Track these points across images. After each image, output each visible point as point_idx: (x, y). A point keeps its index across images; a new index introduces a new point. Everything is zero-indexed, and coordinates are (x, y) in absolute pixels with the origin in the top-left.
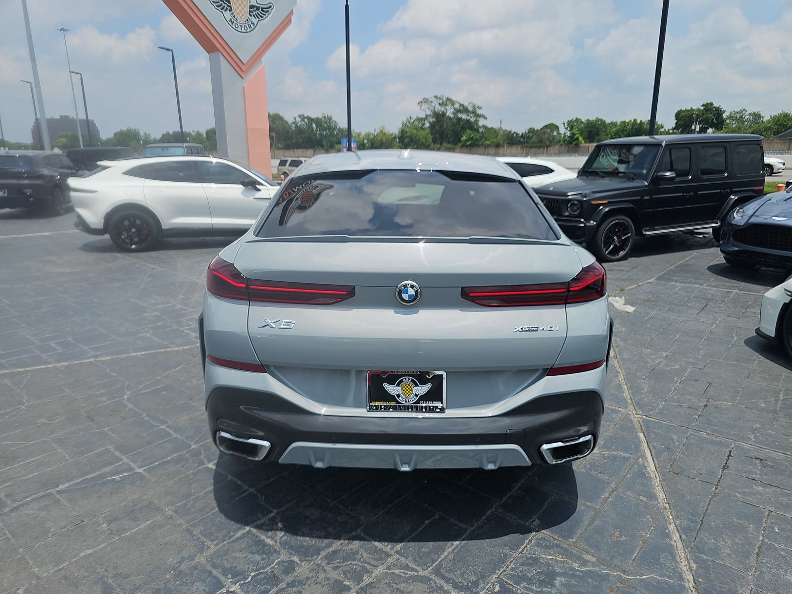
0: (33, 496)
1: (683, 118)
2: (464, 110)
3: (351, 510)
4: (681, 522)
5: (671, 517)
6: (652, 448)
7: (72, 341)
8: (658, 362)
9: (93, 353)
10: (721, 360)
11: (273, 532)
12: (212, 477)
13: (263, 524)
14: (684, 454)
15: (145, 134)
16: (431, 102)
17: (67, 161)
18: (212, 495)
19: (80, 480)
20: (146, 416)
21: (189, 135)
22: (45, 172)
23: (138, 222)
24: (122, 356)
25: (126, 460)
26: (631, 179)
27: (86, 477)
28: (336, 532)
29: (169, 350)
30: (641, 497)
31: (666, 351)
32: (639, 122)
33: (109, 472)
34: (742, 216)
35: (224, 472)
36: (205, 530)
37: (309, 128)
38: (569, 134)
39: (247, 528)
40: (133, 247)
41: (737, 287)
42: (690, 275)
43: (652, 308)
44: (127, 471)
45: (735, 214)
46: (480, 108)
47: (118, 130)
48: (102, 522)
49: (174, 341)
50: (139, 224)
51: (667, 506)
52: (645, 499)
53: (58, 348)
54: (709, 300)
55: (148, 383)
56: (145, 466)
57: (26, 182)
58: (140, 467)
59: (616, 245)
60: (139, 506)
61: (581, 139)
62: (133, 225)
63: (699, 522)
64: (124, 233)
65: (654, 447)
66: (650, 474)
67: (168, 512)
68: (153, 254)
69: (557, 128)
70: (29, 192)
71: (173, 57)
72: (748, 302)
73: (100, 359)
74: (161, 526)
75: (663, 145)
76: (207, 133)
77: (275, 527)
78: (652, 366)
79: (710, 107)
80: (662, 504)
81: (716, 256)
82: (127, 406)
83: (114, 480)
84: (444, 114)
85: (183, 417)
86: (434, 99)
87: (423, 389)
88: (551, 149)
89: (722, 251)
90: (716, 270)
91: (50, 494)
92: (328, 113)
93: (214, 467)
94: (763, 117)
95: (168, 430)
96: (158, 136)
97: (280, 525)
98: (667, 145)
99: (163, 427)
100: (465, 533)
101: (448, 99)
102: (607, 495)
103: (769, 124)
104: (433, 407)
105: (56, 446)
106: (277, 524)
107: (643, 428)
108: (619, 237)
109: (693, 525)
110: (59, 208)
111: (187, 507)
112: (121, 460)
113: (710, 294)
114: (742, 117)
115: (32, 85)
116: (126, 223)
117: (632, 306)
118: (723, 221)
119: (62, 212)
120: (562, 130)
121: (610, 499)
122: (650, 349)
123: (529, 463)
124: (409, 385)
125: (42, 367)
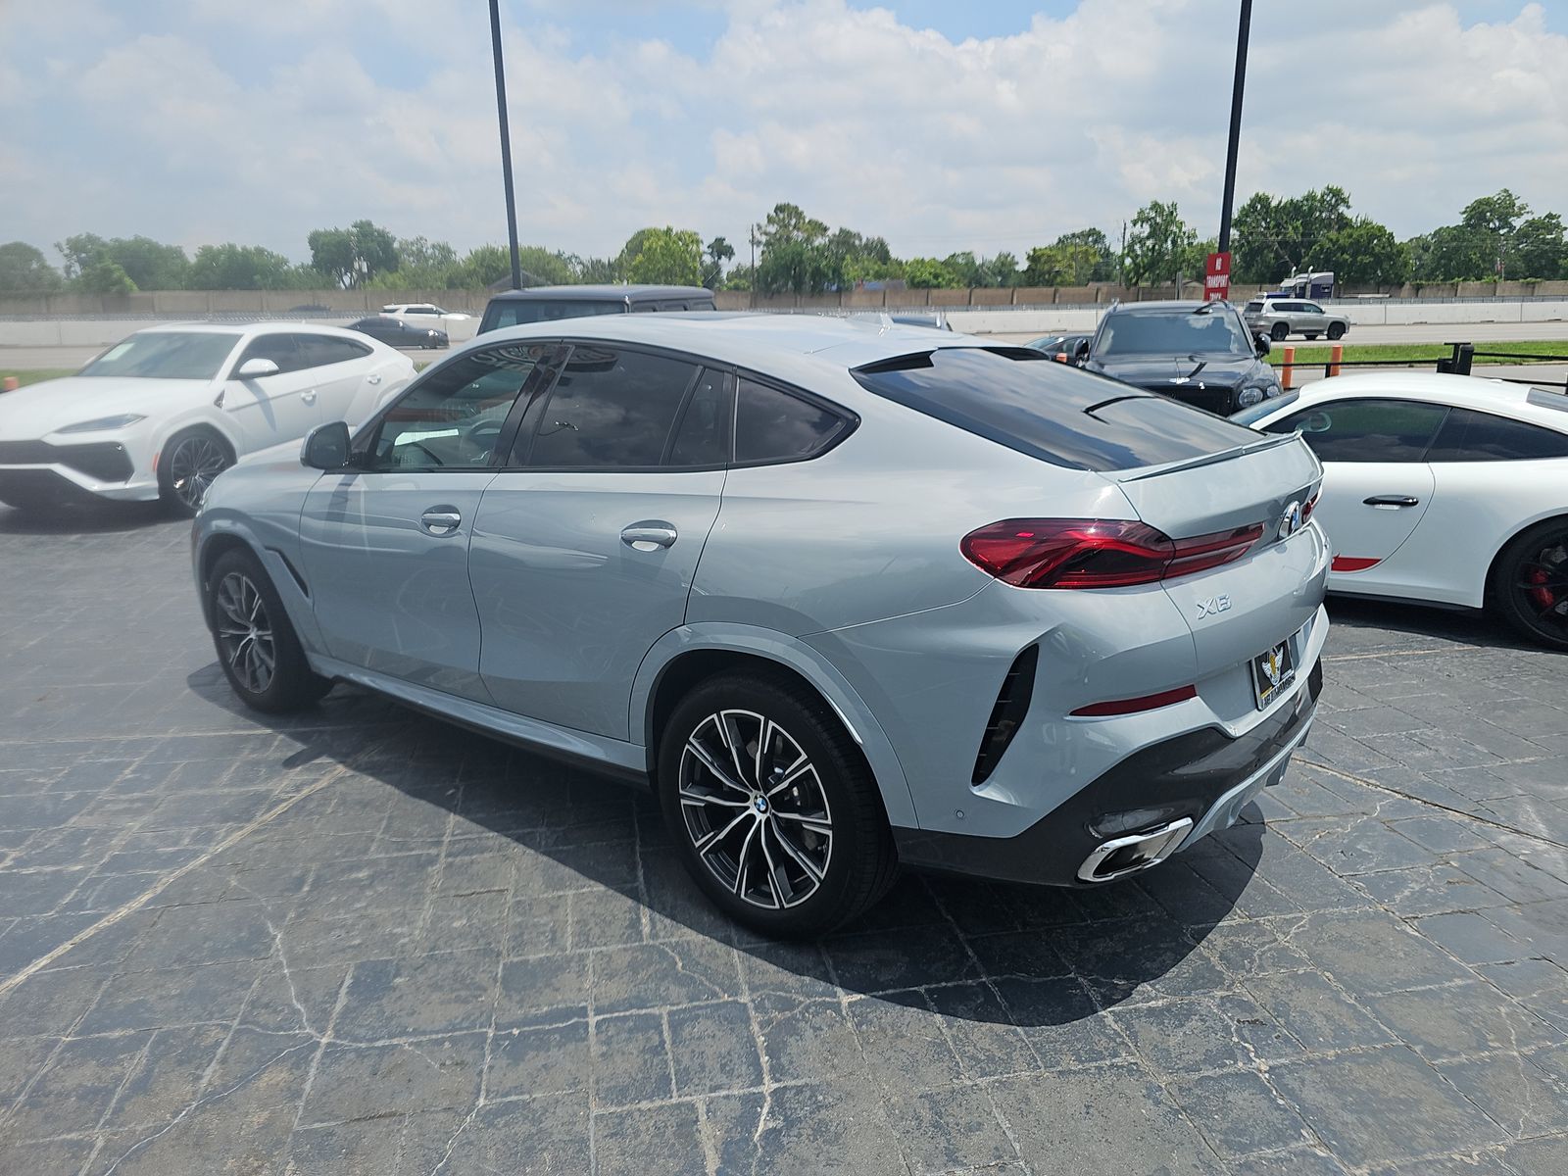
1: (324, 248)
79: (367, 229)
94: (456, 254)
103: (467, 265)
114: (421, 251)
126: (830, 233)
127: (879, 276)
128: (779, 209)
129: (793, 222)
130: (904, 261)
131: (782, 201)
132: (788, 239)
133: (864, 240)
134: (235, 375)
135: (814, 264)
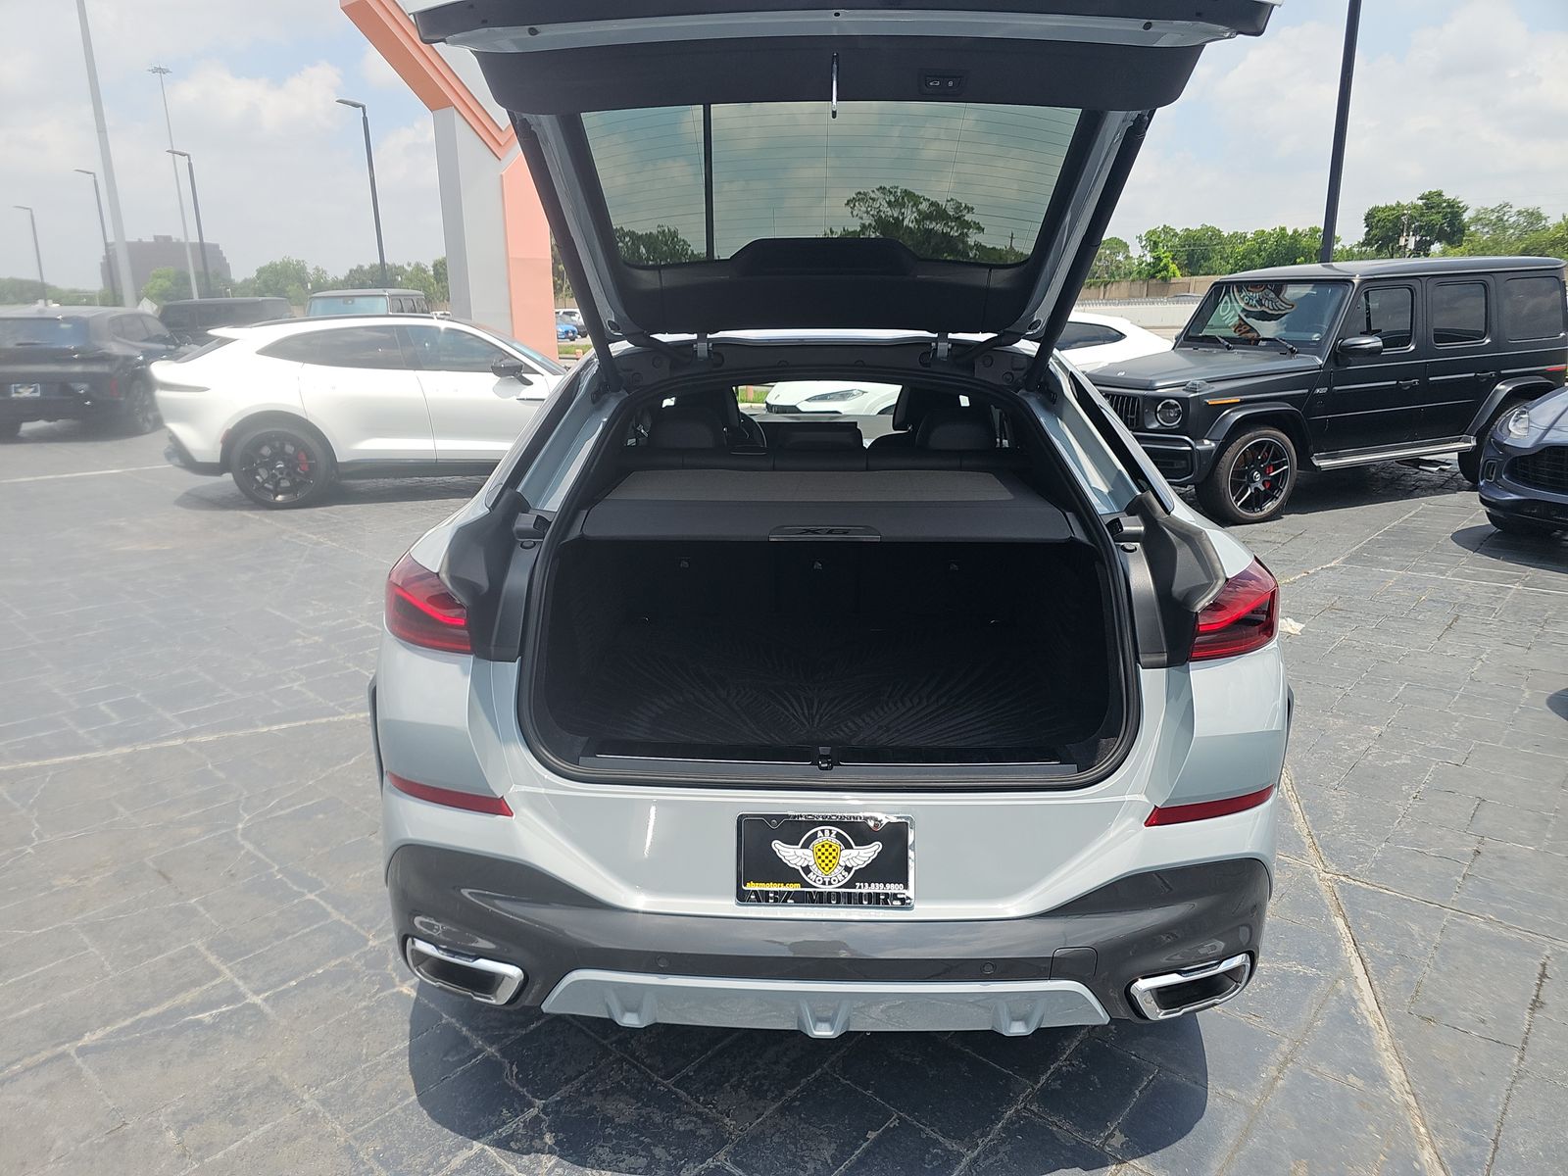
0: (27, 1061)
1: (1381, 224)
2: (938, 213)
3: (705, 1104)
4: (1447, 1142)
5: (1422, 1130)
6: (1365, 955)
7: (143, 701)
8: (1363, 748)
9: (183, 727)
10: (1500, 745)
11: (533, 1155)
12: (407, 1018)
13: (511, 1137)
14: (1438, 970)
15: (317, 269)
16: (873, 200)
17: (158, 328)
18: (404, 1062)
19: (128, 1022)
20: (279, 871)
21: (400, 270)
22: (115, 348)
23: (289, 449)
24: (240, 733)
25: (228, 974)
26: (1289, 353)
27: (143, 1014)
28: (670, 1158)
29: (336, 719)
30: (1352, 1079)
31: (1378, 724)
32: (1290, 232)
33: (191, 1004)
34: (1527, 428)
35: (432, 1006)
36: (386, 1149)
37: (633, 253)
38: (1149, 259)
39: (477, 1146)
40: (280, 498)
41: (1519, 577)
42: (1415, 553)
43: (1340, 626)
44: (228, 1001)
45: (1511, 424)
46: (970, 210)
47: (266, 263)
48: (165, 1125)
49: (347, 700)
50: (291, 452)
51: (1411, 1100)
52: (1359, 1083)
53: (113, 715)
54: (1462, 606)
55: (289, 794)
56: (266, 991)
57: (77, 368)
58: (257, 992)
59: (1256, 489)
60: (246, 1089)
61: (1173, 267)
62: (279, 454)
63: (1488, 1145)
64: (260, 471)
65: (1371, 953)
66: (1366, 1019)
67: (310, 1104)
68: (319, 512)
69: (1126, 247)
70: (82, 388)
71: (365, 119)
72: (1546, 611)
73: (197, 739)
74: (292, 1139)
75: (1356, 281)
76: (435, 266)
77: (537, 1143)
78: (1350, 758)
79: (1436, 199)
80: (1398, 1096)
81: (1469, 510)
82: (243, 847)
83: (199, 1022)
84: (898, 222)
85: (355, 873)
86: (878, 195)
87: (863, 855)
88: (1113, 289)
89: (1482, 501)
90: (1468, 539)
91: (64, 1055)
92: (670, 225)
93: (414, 994)
94: (1545, 219)
95: (322, 902)
96: (342, 275)
97: (549, 1139)
98: (1364, 282)
99: (311, 896)
100: (958, 1163)
101: (906, 193)
102: (1273, 1071)
103: (1559, 232)
104: (887, 894)
105: (86, 940)
106: (541, 1137)
107: (1342, 906)
108: (1263, 473)
109: (1474, 1151)
110: (141, 420)
111: (350, 1091)
112: (217, 973)
113: (1464, 594)
114: (1502, 220)
115: (97, 178)
116: (266, 451)
117: (1296, 620)
118: (1480, 436)
119: (148, 426)
120: (1136, 251)
121: (1280, 1083)
122: (1344, 718)
123: (1104, 1018)
124: (830, 846)
125: (78, 757)
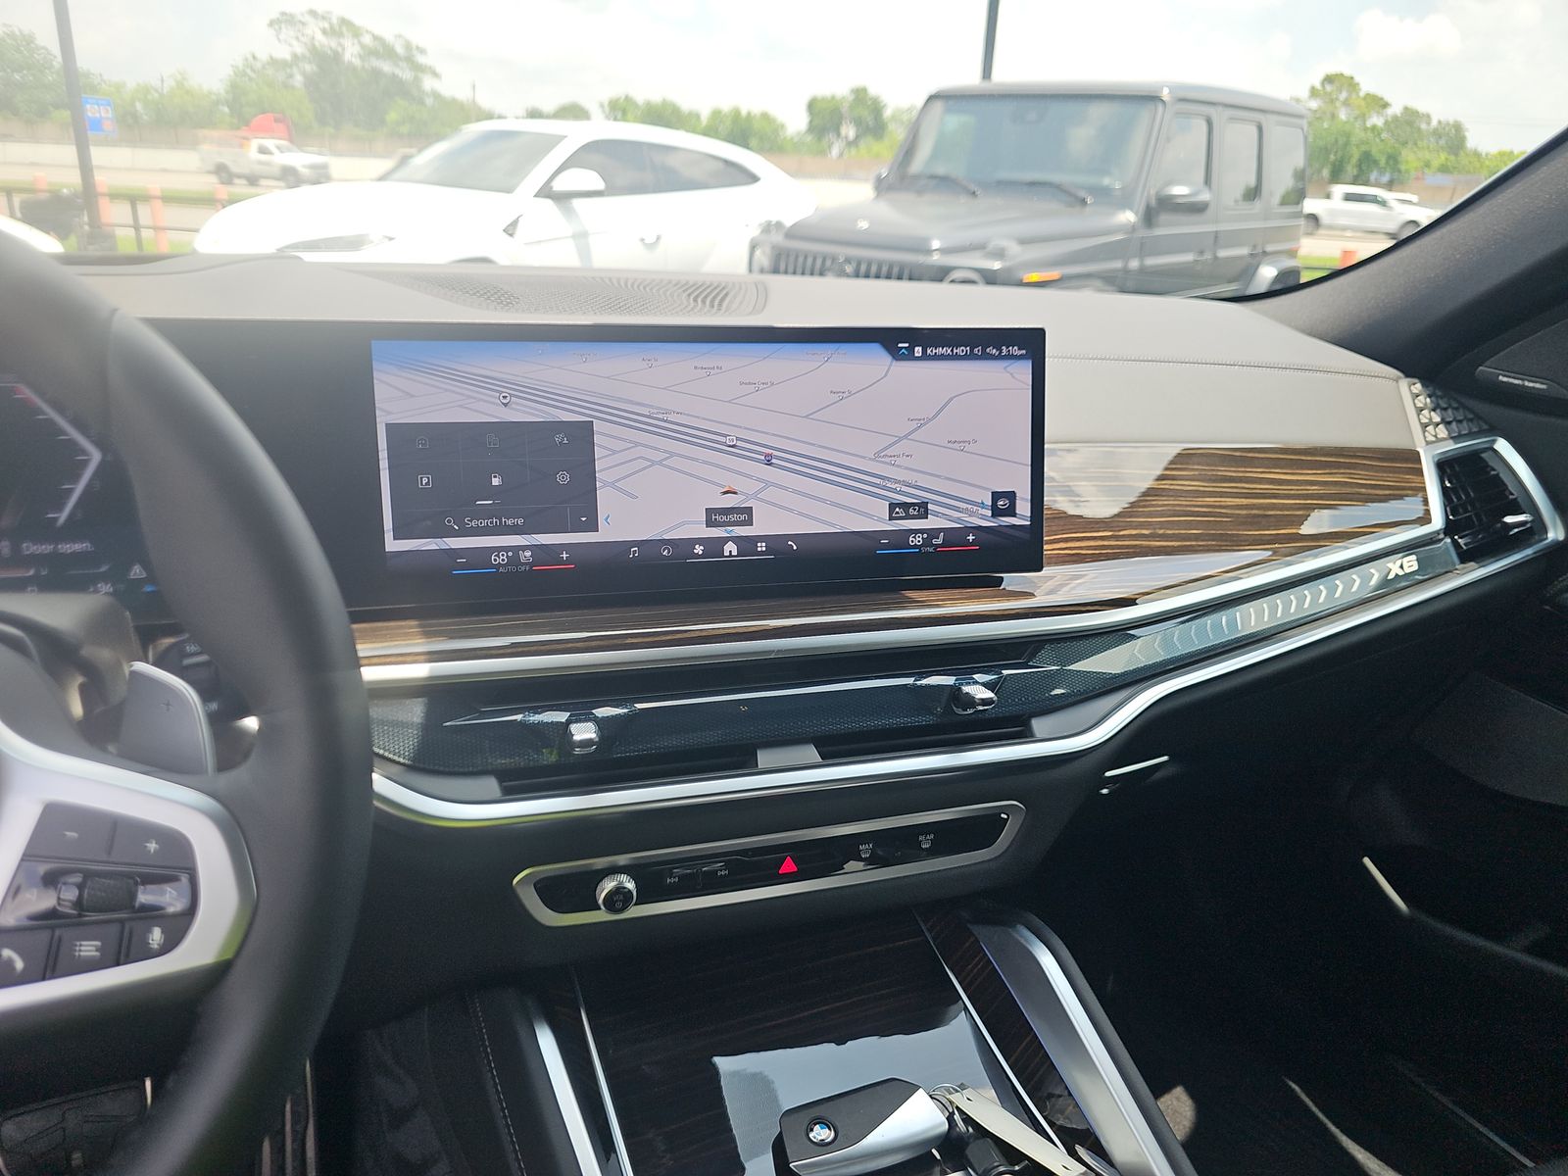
2: (384, 50)
16: (303, 24)
46: (422, 51)
75: (1167, 99)
84: (337, 56)
126: (1390, 111)
127: (1444, 169)
128: (1329, 79)
129: (1343, 95)
130: (1484, 154)
131: (1332, 70)
132: (1333, 116)
133: (1434, 123)
134: (546, 192)
135: (1364, 148)
